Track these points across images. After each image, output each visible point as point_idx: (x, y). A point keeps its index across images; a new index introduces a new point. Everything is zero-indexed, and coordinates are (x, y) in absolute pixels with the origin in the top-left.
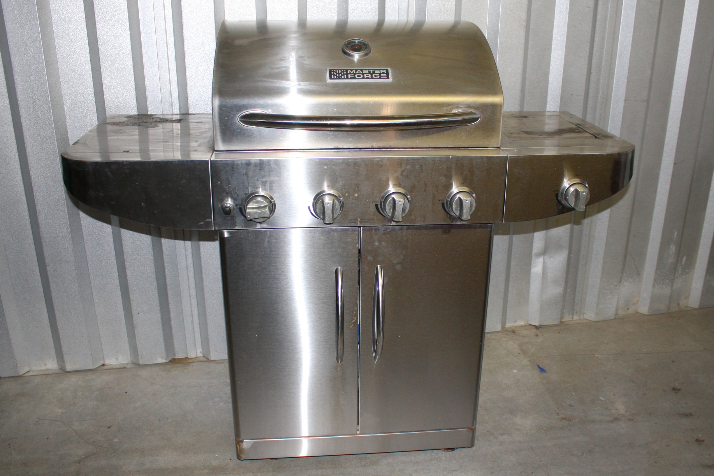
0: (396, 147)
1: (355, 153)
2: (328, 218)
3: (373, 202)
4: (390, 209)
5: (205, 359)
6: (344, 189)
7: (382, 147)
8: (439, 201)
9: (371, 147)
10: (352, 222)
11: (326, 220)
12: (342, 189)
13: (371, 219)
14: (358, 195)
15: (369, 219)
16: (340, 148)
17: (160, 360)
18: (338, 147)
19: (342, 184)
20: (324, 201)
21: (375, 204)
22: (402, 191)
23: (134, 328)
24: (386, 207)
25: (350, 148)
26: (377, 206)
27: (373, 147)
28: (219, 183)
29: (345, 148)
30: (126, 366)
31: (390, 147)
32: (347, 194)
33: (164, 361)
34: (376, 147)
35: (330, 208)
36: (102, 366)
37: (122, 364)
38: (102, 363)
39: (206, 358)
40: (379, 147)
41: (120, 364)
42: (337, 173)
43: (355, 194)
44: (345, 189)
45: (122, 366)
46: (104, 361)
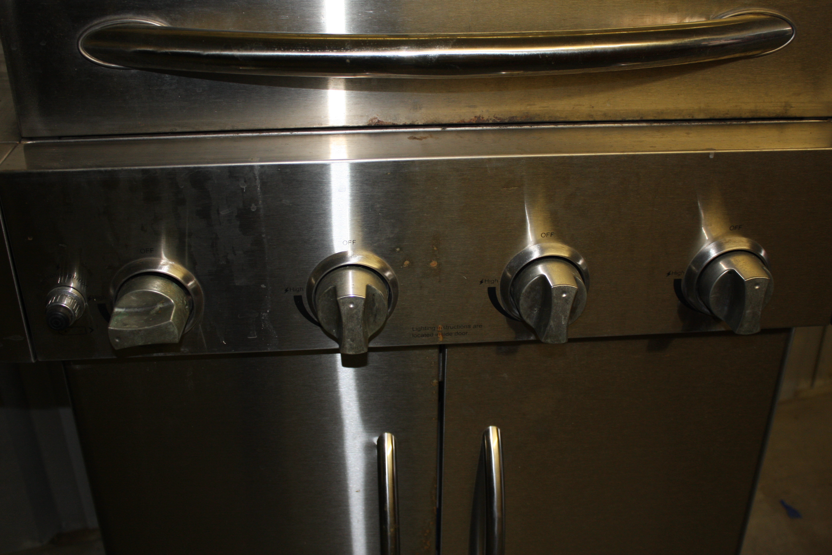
0: (547, 120)
1: (430, 141)
2: (353, 340)
3: (481, 282)
4: (531, 308)
6: (398, 249)
7: (507, 121)
8: (669, 274)
9: (474, 122)
10: (423, 336)
11: (347, 346)
12: (394, 250)
13: (475, 327)
14: (439, 264)
15: (469, 326)
16: (386, 124)
18: (379, 121)
19: (391, 236)
20: (339, 293)
21: (486, 286)
22: (564, 252)
24: (521, 302)
25: (416, 123)
26: (491, 292)
27: (481, 122)
28: (30, 239)
29: (401, 124)
31: (529, 121)
32: (407, 262)
34: (491, 122)
35: (356, 313)
40: (499, 121)
42: (378, 206)
43: (431, 261)
44: (401, 249)
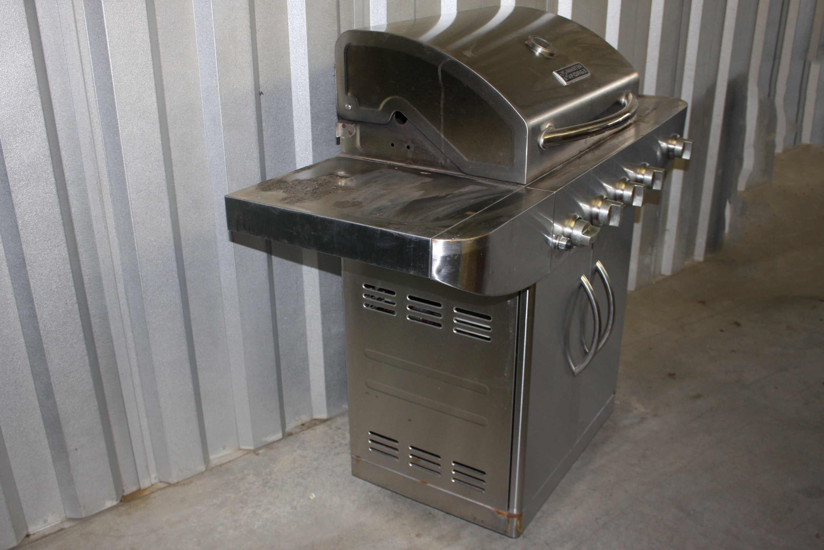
5: (164, 485)
17: (110, 504)
23: (71, 472)
30: (62, 527)
33: (115, 503)
36: (26, 538)
37: (55, 526)
38: (25, 533)
39: (164, 482)
41: (51, 526)
45: (57, 529)
46: (28, 530)
